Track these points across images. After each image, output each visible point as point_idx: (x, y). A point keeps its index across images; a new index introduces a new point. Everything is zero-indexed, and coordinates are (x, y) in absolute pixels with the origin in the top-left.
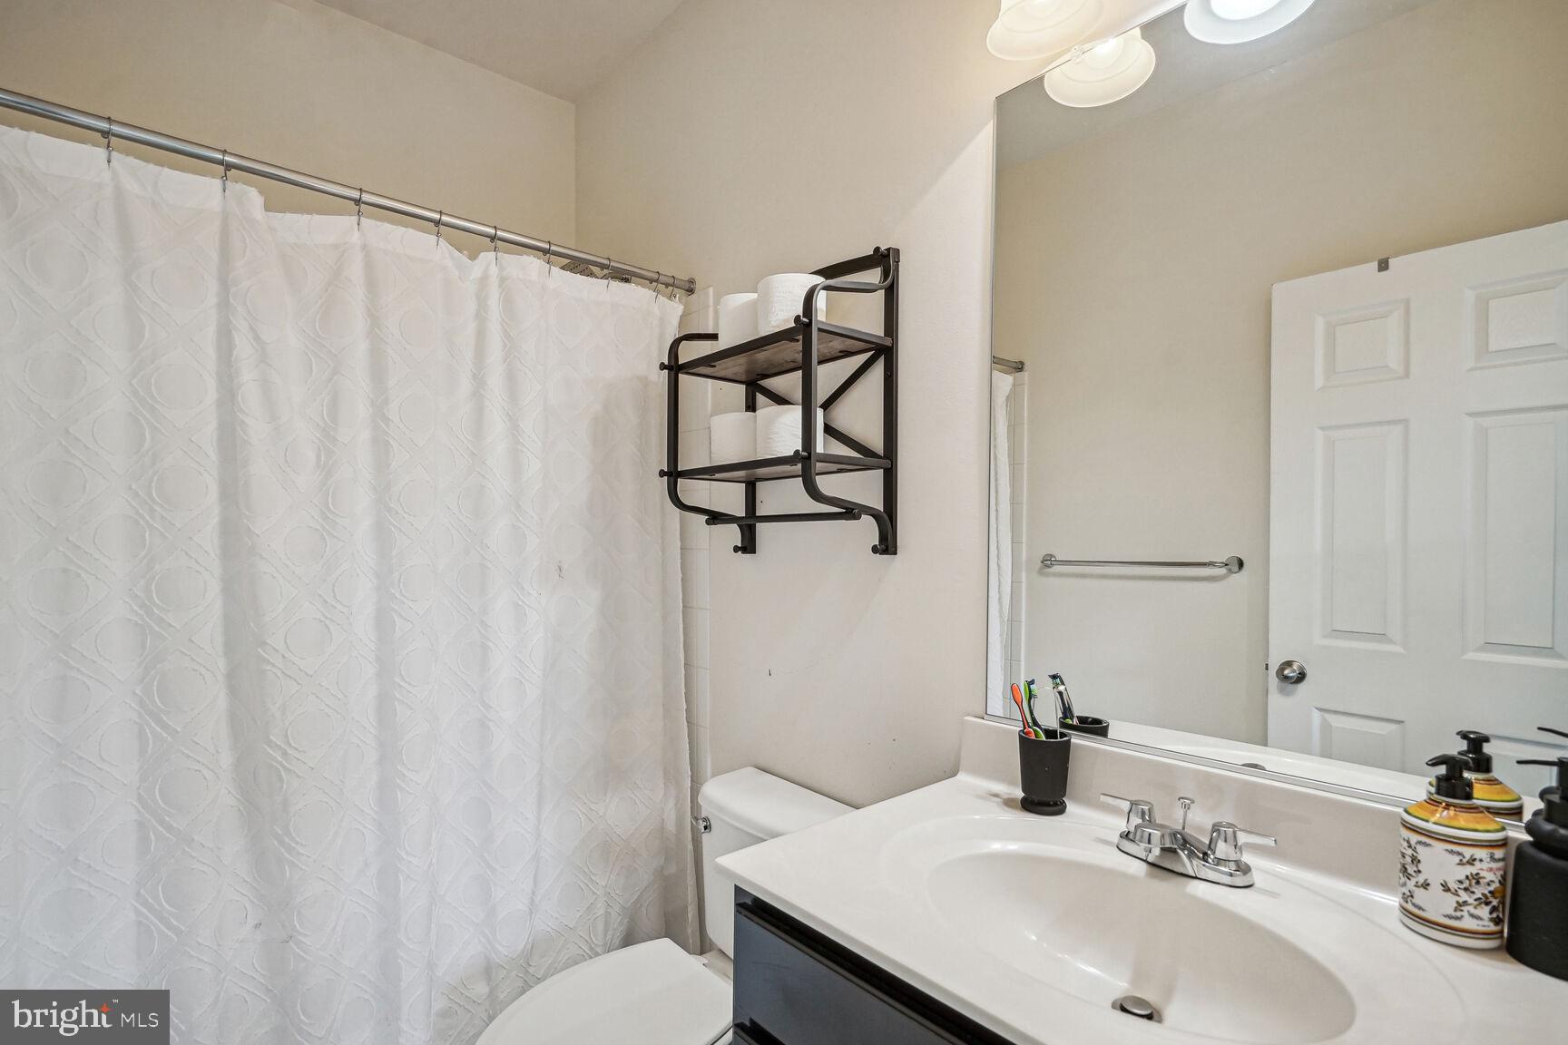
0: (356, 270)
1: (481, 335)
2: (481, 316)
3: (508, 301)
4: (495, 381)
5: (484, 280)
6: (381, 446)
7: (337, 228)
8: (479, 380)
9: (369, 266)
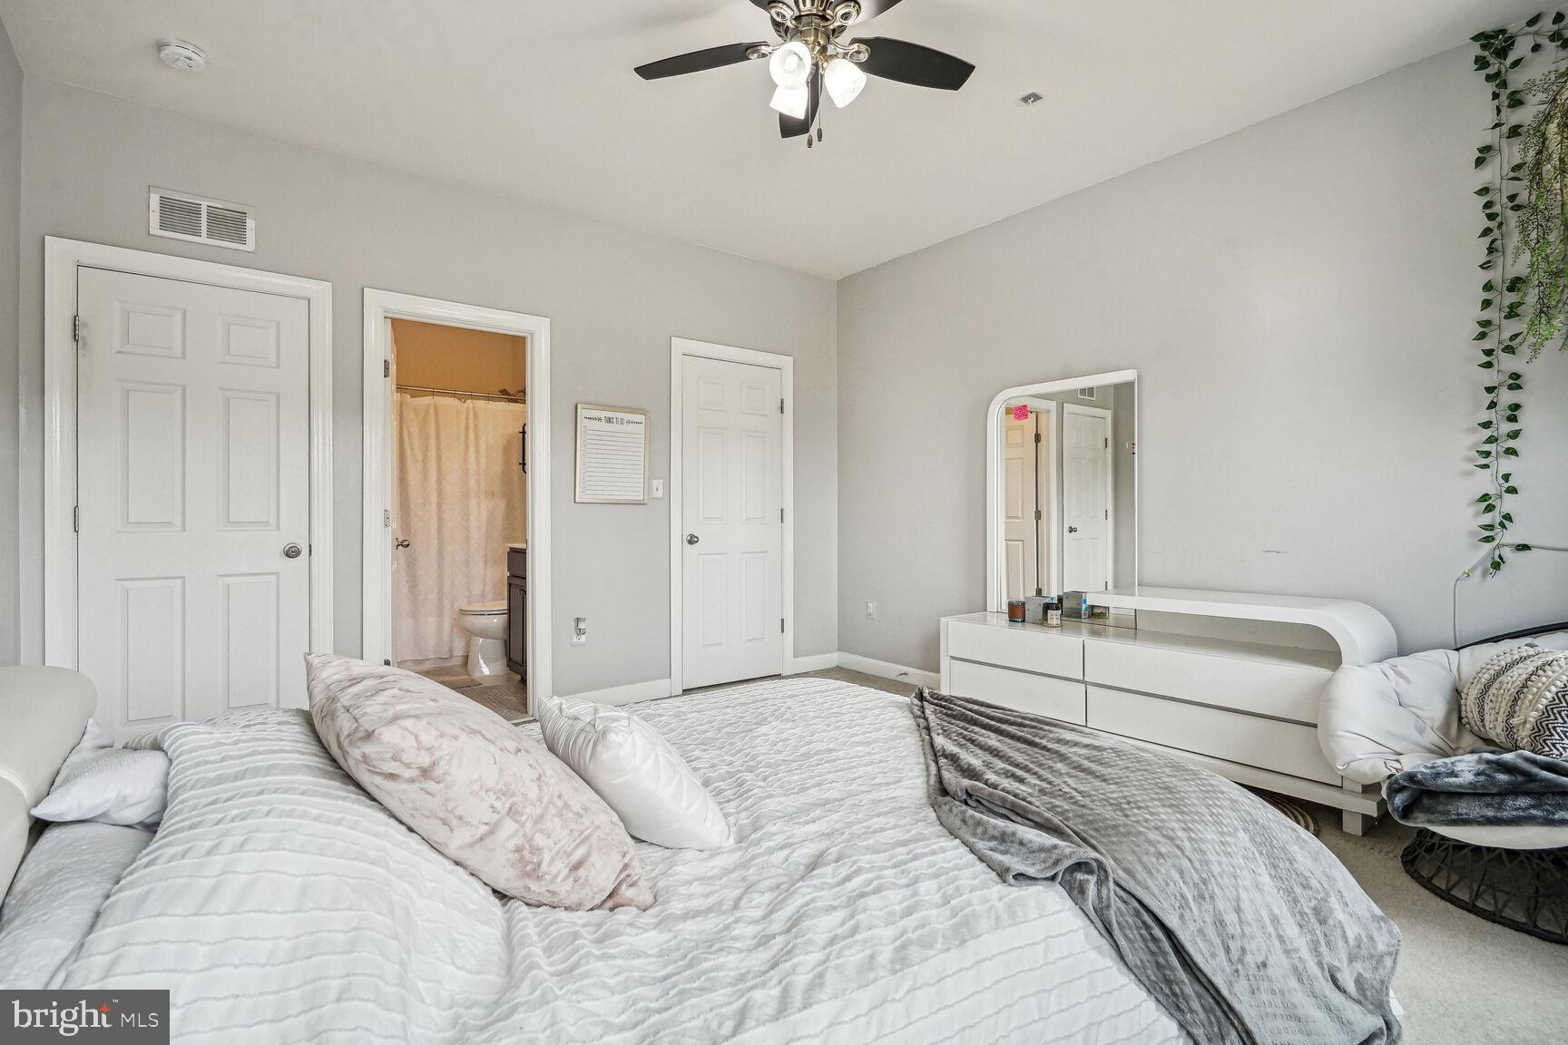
0: (432, 411)
1: (467, 424)
2: (467, 419)
3: (475, 413)
4: (472, 437)
5: (468, 408)
6: (439, 457)
7: (427, 400)
8: (467, 437)
9: (436, 409)
